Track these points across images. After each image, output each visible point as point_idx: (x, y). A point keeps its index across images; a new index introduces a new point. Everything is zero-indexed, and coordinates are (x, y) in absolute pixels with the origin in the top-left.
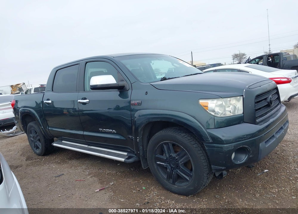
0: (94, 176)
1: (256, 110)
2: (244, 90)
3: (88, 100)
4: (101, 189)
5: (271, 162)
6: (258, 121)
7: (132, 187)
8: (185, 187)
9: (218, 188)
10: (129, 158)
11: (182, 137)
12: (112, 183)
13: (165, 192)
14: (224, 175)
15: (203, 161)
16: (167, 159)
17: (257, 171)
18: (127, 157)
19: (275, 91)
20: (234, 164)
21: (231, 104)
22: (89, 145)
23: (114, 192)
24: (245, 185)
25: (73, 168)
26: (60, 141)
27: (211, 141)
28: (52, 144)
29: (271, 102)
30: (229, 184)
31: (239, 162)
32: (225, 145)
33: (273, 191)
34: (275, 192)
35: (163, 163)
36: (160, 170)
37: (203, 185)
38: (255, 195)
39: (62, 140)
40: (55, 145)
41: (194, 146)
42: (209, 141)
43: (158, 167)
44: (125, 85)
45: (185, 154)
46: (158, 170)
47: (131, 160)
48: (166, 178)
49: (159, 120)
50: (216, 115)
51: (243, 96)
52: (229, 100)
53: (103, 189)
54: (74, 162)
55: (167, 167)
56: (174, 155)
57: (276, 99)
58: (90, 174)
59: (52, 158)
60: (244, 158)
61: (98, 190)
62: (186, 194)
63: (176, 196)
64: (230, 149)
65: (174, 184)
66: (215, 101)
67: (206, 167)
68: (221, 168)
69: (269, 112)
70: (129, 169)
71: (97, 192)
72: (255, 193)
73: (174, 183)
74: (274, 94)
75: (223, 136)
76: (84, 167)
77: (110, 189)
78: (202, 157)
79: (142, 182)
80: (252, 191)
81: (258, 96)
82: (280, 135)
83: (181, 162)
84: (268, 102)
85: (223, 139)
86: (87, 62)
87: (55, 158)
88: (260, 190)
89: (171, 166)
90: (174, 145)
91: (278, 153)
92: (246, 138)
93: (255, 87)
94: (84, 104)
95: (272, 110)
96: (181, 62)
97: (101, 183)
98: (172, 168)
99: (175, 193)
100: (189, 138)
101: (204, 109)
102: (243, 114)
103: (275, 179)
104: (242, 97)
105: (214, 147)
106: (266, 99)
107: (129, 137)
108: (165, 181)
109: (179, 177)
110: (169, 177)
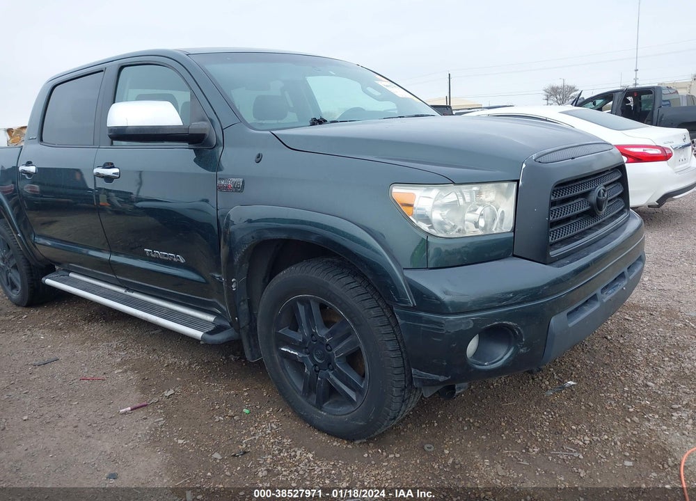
0: (133, 369)
1: (552, 224)
2: (524, 166)
3: (116, 170)
4: (138, 405)
5: (589, 360)
6: (553, 253)
7: (217, 407)
8: (346, 418)
9: (436, 424)
10: (218, 329)
11: (341, 287)
12: (172, 392)
13: (296, 425)
14: (460, 388)
15: (393, 355)
16: (304, 341)
17: (547, 383)
18: (212, 327)
19: (617, 176)
20: (472, 370)
21: (482, 203)
22: (128, 289)
23: (168, 416)
24: (508, 421)
25: (88, 344)
26: (66, 273)
27: (412, 302)
28: (43, 279)
29: (599, 204)
30: (469, 413)
31: (487, 366)
32: (451, 318)
33: (577, 442)
34: (581, 443)
35: (295, 350)
36: (288, 368)
37: (389, 418)
38: (527, 450)
39: (70, 272)
40: (49, 281)
41: (372, 312)
42: (407, 302)
43: (285, 360)
44: (207, 133)
45: (349, 334)
46: (284, 368)
47: (219, 337)
48: (301, 388)
49: (284, 236)
50: (433, 231)
51: (518, 181)
52: (476, 191)
53: (142, 407)
54: (97, 329)
55: (302, 364)
56: (322, 332)
57: (619, 196)
58: (124, 364)
59: (48, 315)
60: (502, 355)
61: (129, 408)
62: (347, 435)
63: (323, 438)
64: (463, 327)
65: (321, 408)
66: (434, 192)
67: (399, 370)
68: (435, 377)
69: (591, 230)
70: (224, 358)
71: (125, 413)
72: (529, 444)
73: (319, 406)
74: (614, 182)
75: (446, 293)
76: (114, 344)
77: (161, 408)
78: (391, 342)
79: (246, 394)
80: (521, 437)
81: (562, 185)
82: (613, 294)
83: (339, 351)
84: (591, 204)
85: (446, 298)
86: (124, 65)
87: (56, 315)
88: (543, 436)
89: (313, 360)
90: (323, 307)
91: (609, 337)
92: (510, 302)
93: (561, 158)
94: (109, 179)
95: (600, 225)
96: (384, 83)
97: (144, 390)
98: (315, 365)
99: (321, 430)
100: (361, 290)
101: (401, 212)
102: (514, 232)
103: (589, 408)
104: (515, 185)
105: (420, 319)
106: (585, 195)
107: (214, 277)
108: (299, 397)
109: (332, 391)
110: (310, 388)
